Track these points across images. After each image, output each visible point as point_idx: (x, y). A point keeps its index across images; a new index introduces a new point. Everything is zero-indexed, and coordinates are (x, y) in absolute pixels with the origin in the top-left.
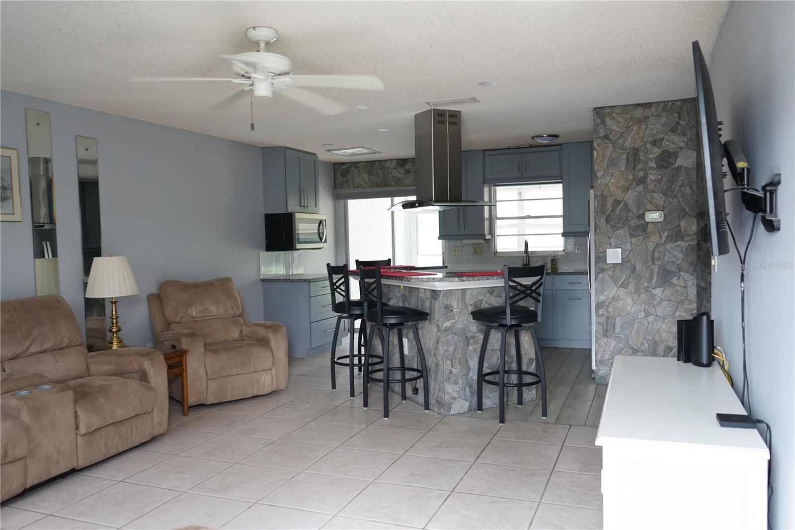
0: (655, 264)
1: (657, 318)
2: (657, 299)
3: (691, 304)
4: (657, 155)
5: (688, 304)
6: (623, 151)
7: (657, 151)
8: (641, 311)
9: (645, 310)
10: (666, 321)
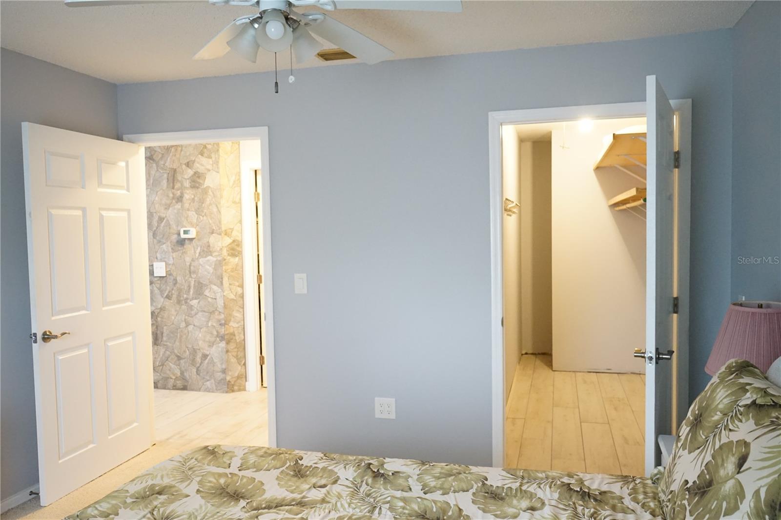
0: (191, 277)
1: (195, 328)
2: (194, 310)
3: (220, 315)
4: (190, 175)
5: (218, 315)
6: (165, 171)
7: (190, 172)
8: (182, 321)
9: (185, 319)
10: (201, 330)
